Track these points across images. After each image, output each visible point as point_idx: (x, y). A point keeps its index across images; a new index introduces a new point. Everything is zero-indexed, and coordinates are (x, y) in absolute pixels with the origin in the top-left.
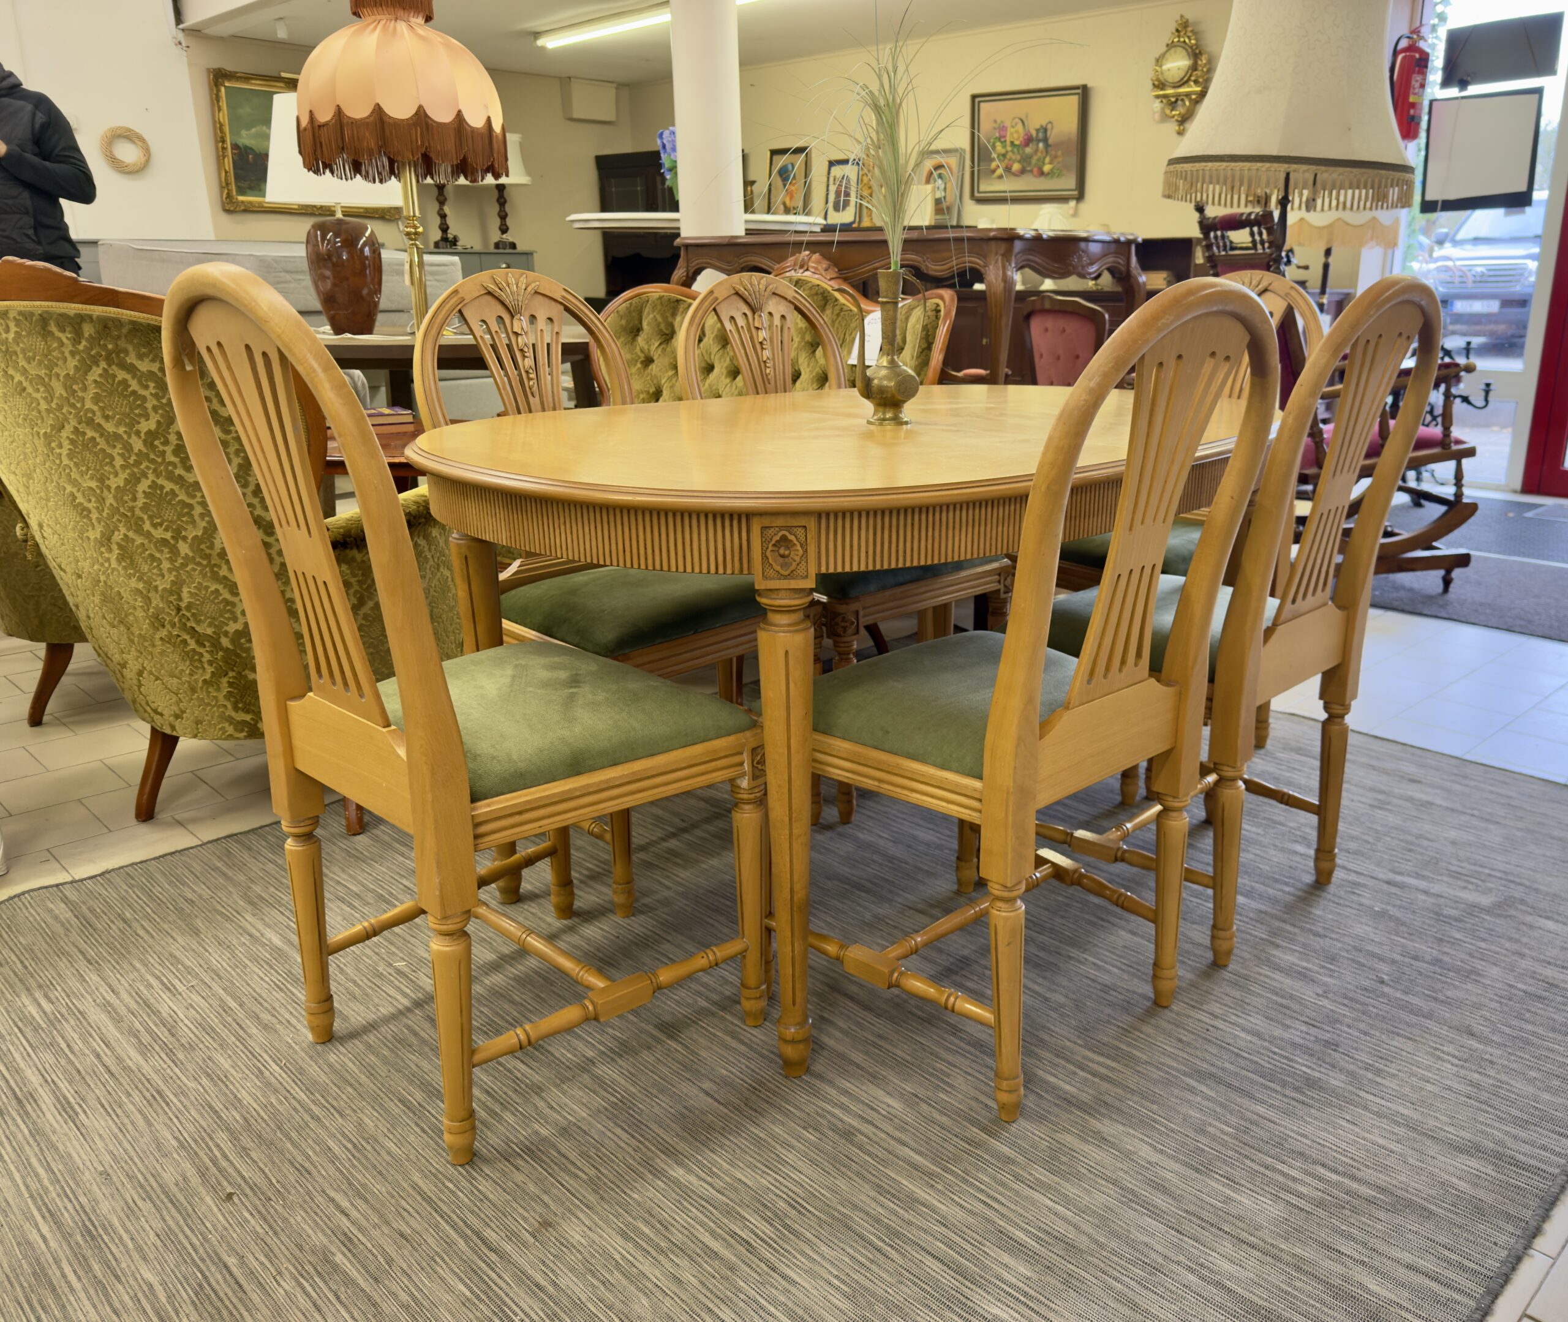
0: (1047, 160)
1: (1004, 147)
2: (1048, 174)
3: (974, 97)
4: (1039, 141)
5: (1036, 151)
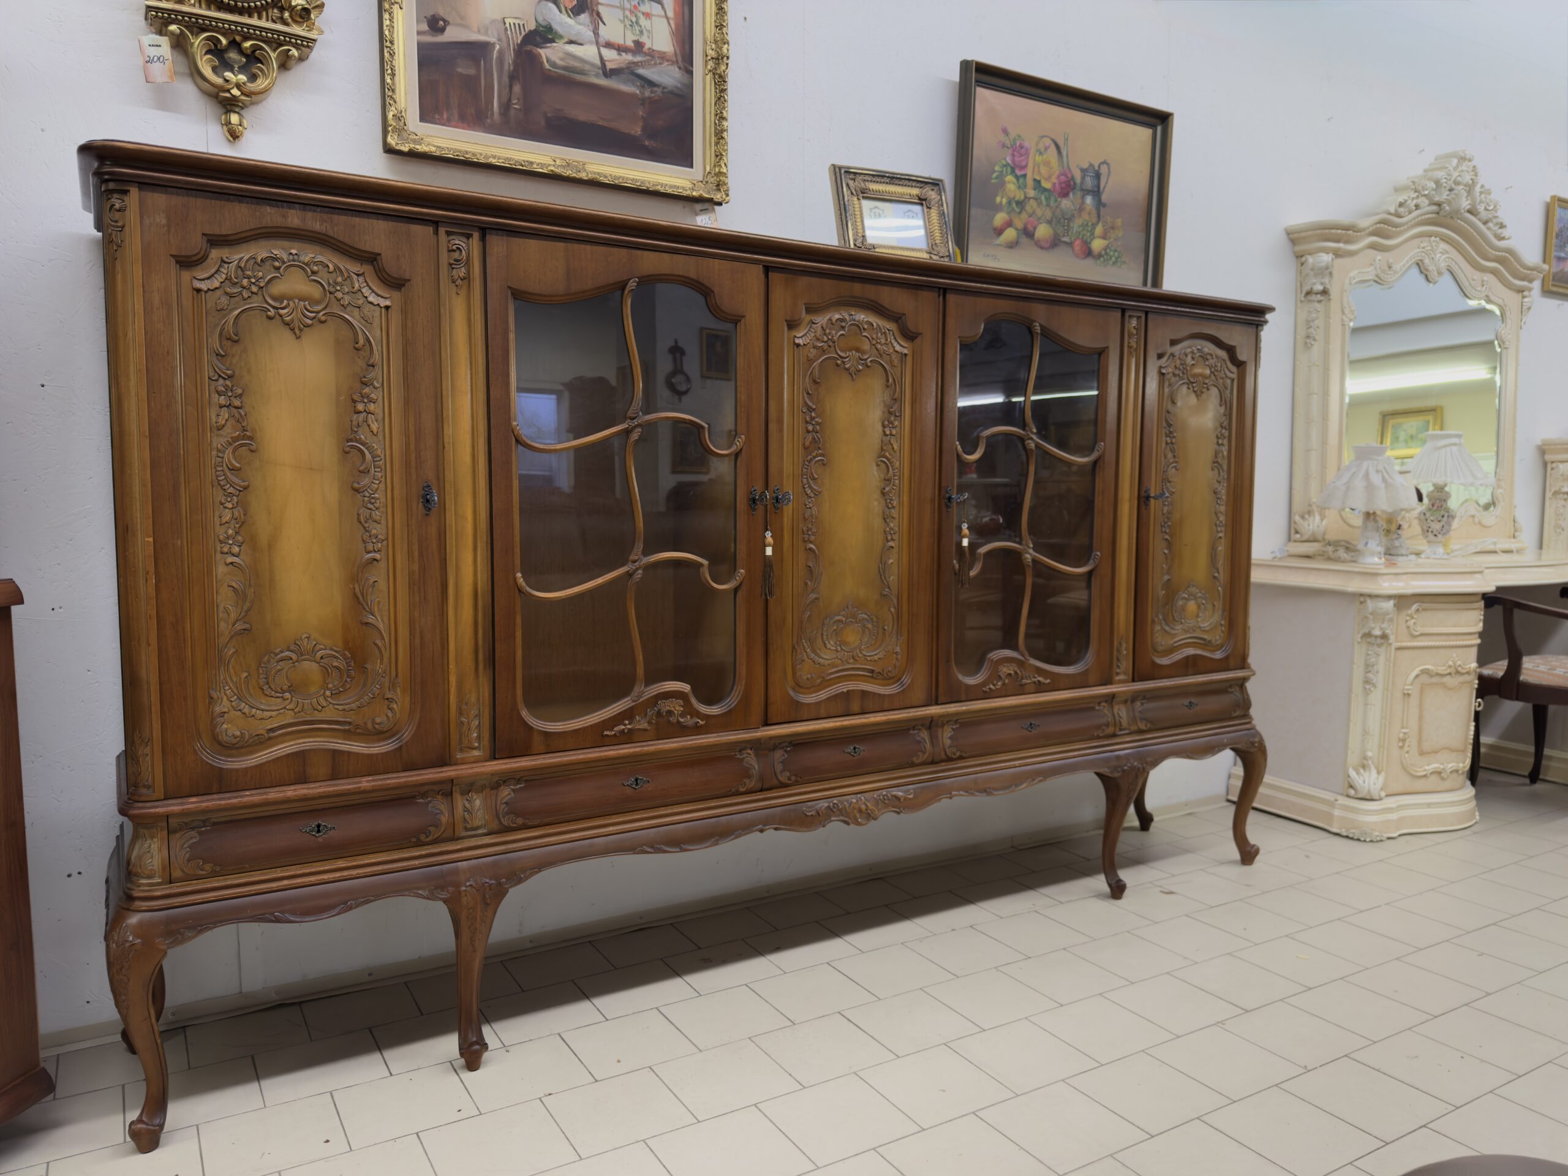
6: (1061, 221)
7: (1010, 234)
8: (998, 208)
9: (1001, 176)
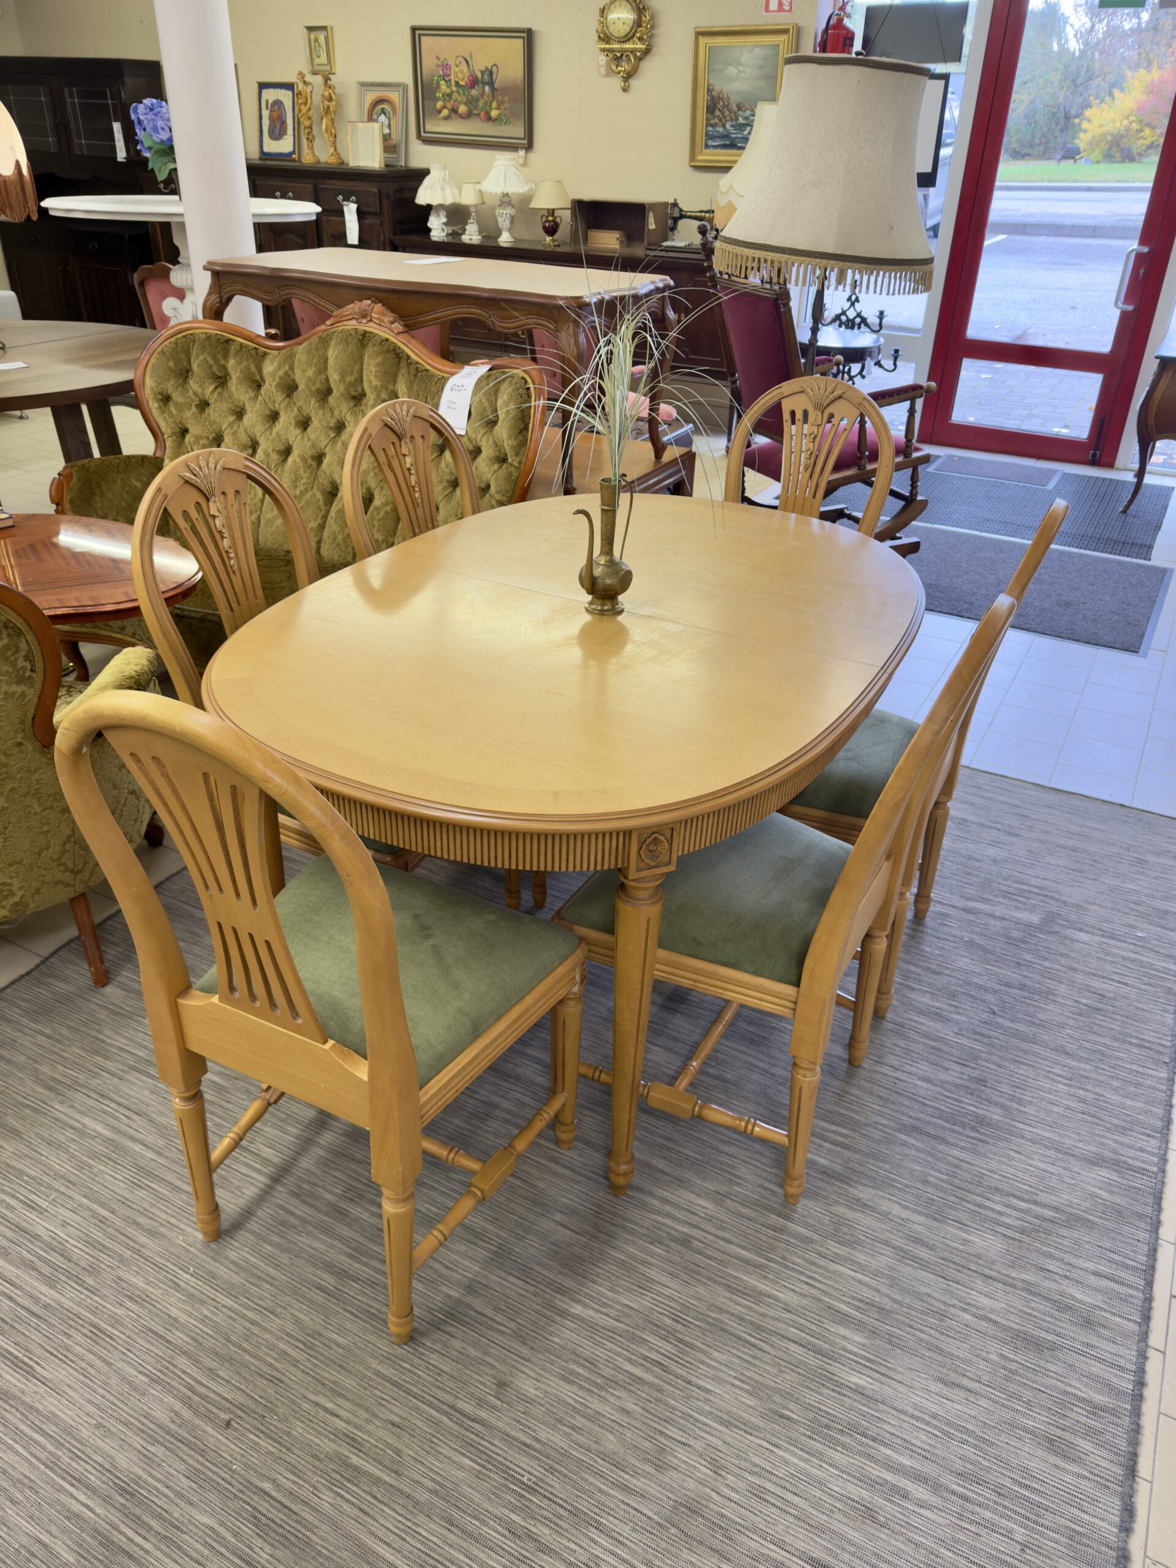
0: (494, 105)
1: (449, 86)
2: (496, 119)
3: (414, 29)
4: (484, 84)
5: (483, 94)
6: (471, 102)
7: (445, 112)
8: (438, 99)
9: (438, 83)
